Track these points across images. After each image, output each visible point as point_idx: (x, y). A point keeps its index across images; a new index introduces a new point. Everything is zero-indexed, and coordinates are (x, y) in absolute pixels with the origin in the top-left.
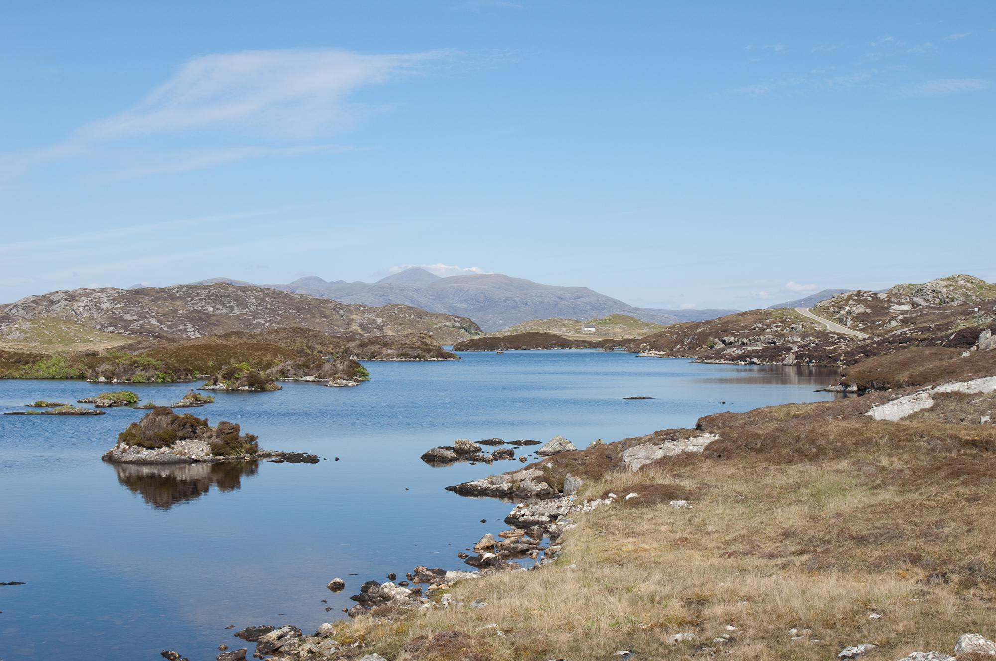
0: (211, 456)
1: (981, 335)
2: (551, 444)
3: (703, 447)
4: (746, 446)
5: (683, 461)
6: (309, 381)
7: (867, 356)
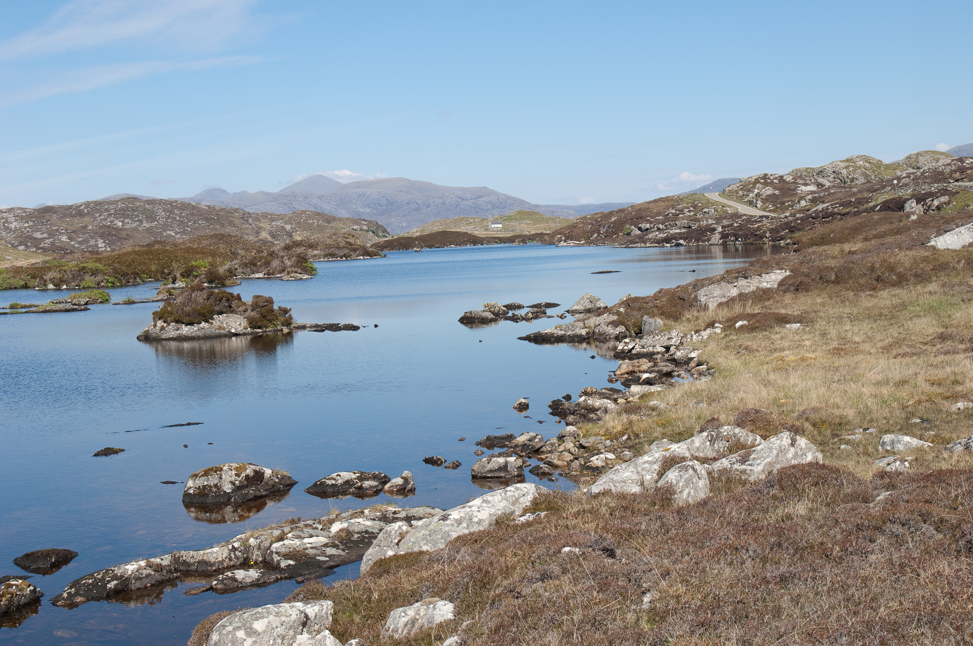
0: (249, 329)
1: (907, 206)
2: (582, 302)
3: (776, 283)
4: (821, 278)
5: (761, 296)
6: (259, 278)
7: (792, 231)
